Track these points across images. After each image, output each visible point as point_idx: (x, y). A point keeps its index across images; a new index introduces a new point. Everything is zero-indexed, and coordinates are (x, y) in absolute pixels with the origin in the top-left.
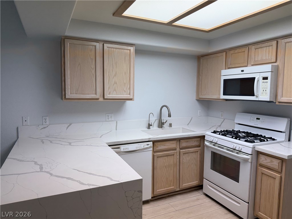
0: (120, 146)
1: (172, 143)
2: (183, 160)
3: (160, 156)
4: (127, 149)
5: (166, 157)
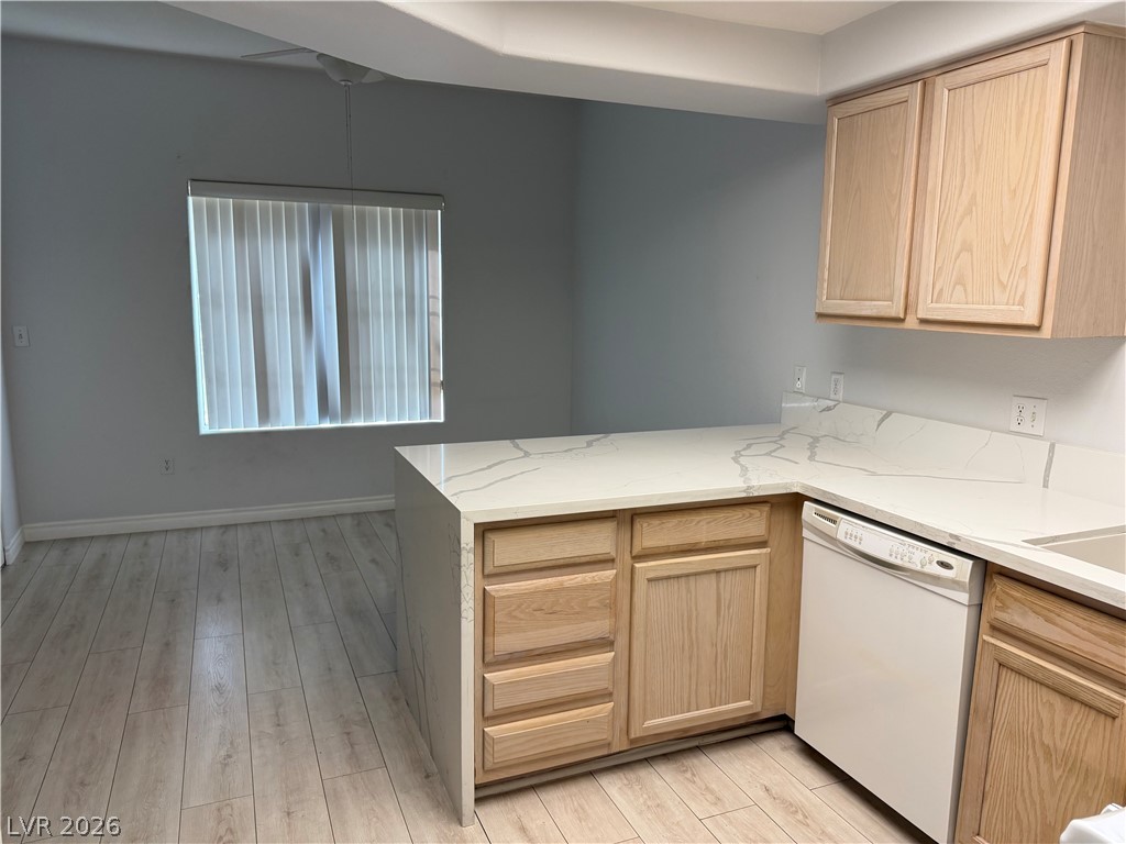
0: (838, 517)
4: (857, 541)
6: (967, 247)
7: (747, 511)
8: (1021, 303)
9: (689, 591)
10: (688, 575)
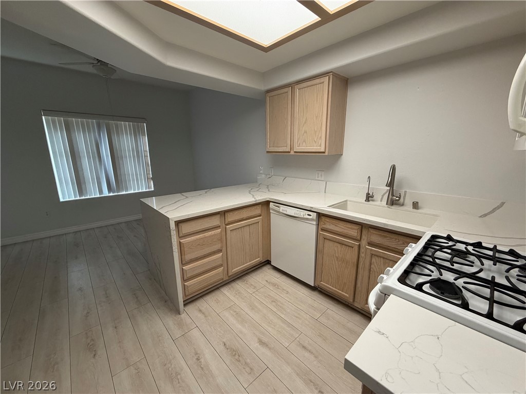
0: (279, 206)
3: (328, 238)
4: (286, 211)
5: (339, 245)
6: (305, 132)
7: (256, 207)
8: (320, 146)
9: (242, 232)
10: (241, 228)
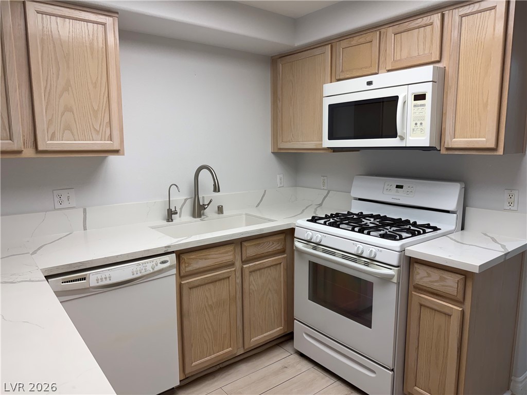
0: (86, 274)
1: (224, 251)
2: (250, 285)
3: (196, 284)
4: (108, 279)
5: (211, 286)
6: (68, 109)
8: (110, 140)
